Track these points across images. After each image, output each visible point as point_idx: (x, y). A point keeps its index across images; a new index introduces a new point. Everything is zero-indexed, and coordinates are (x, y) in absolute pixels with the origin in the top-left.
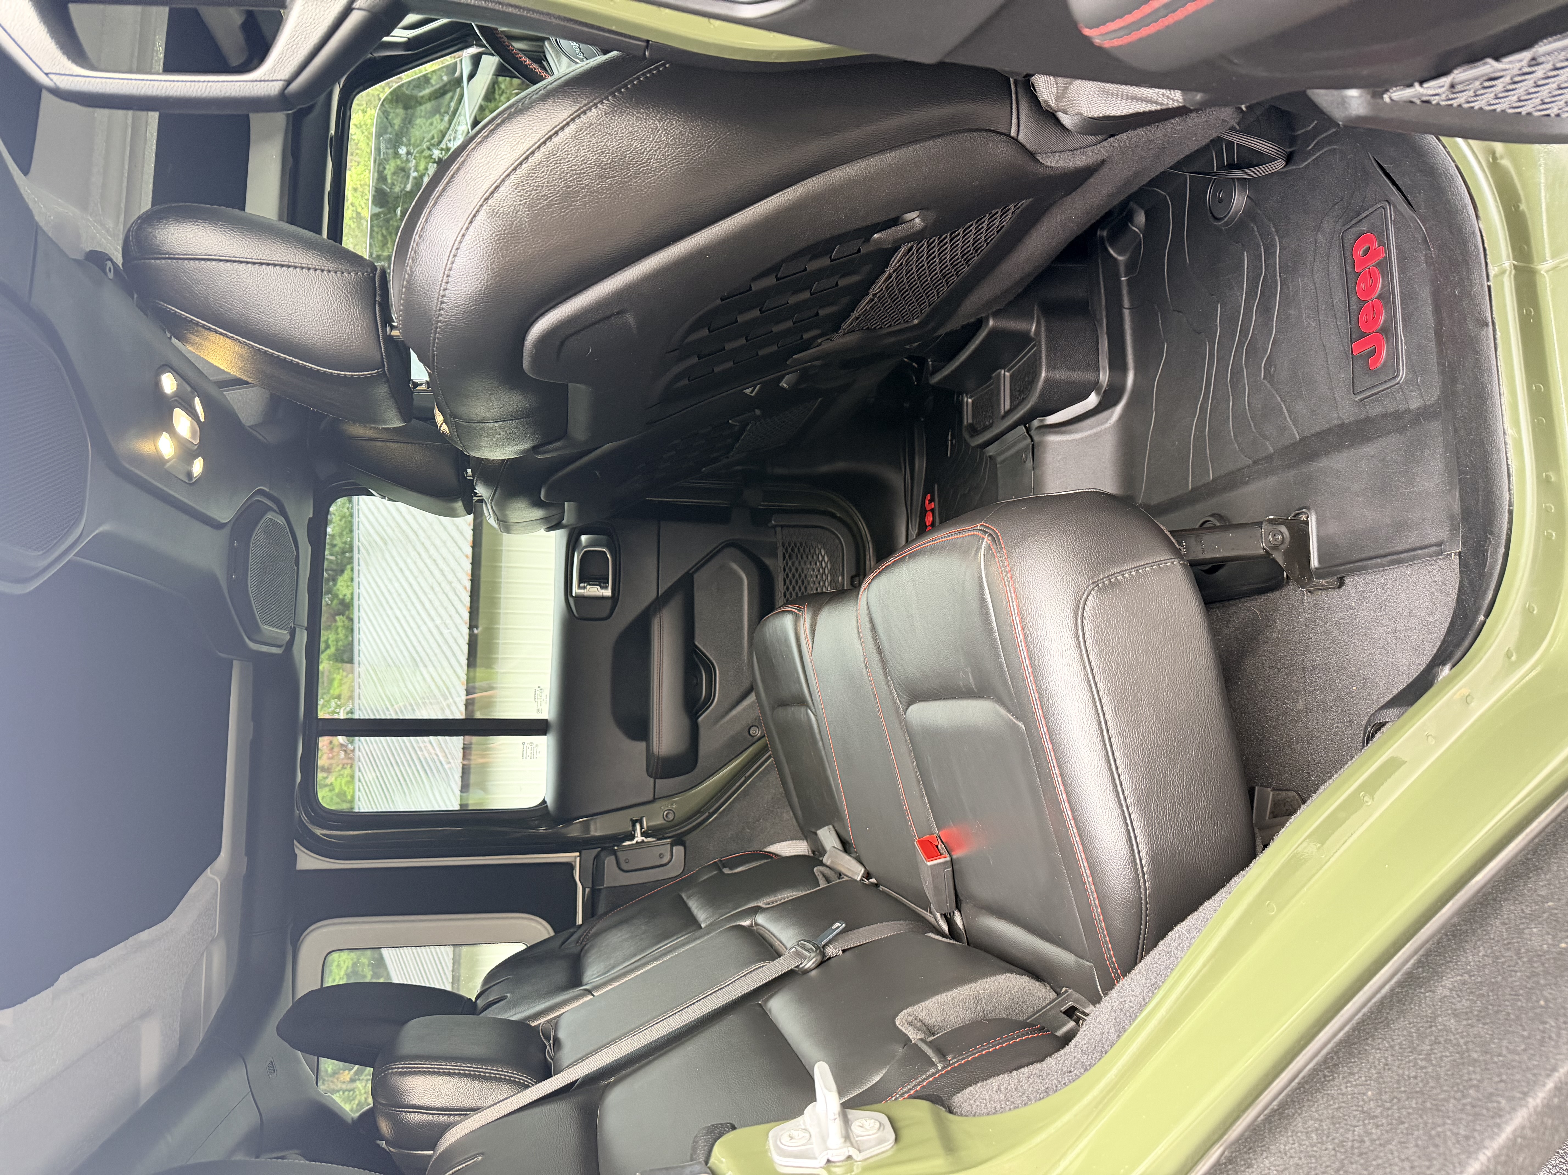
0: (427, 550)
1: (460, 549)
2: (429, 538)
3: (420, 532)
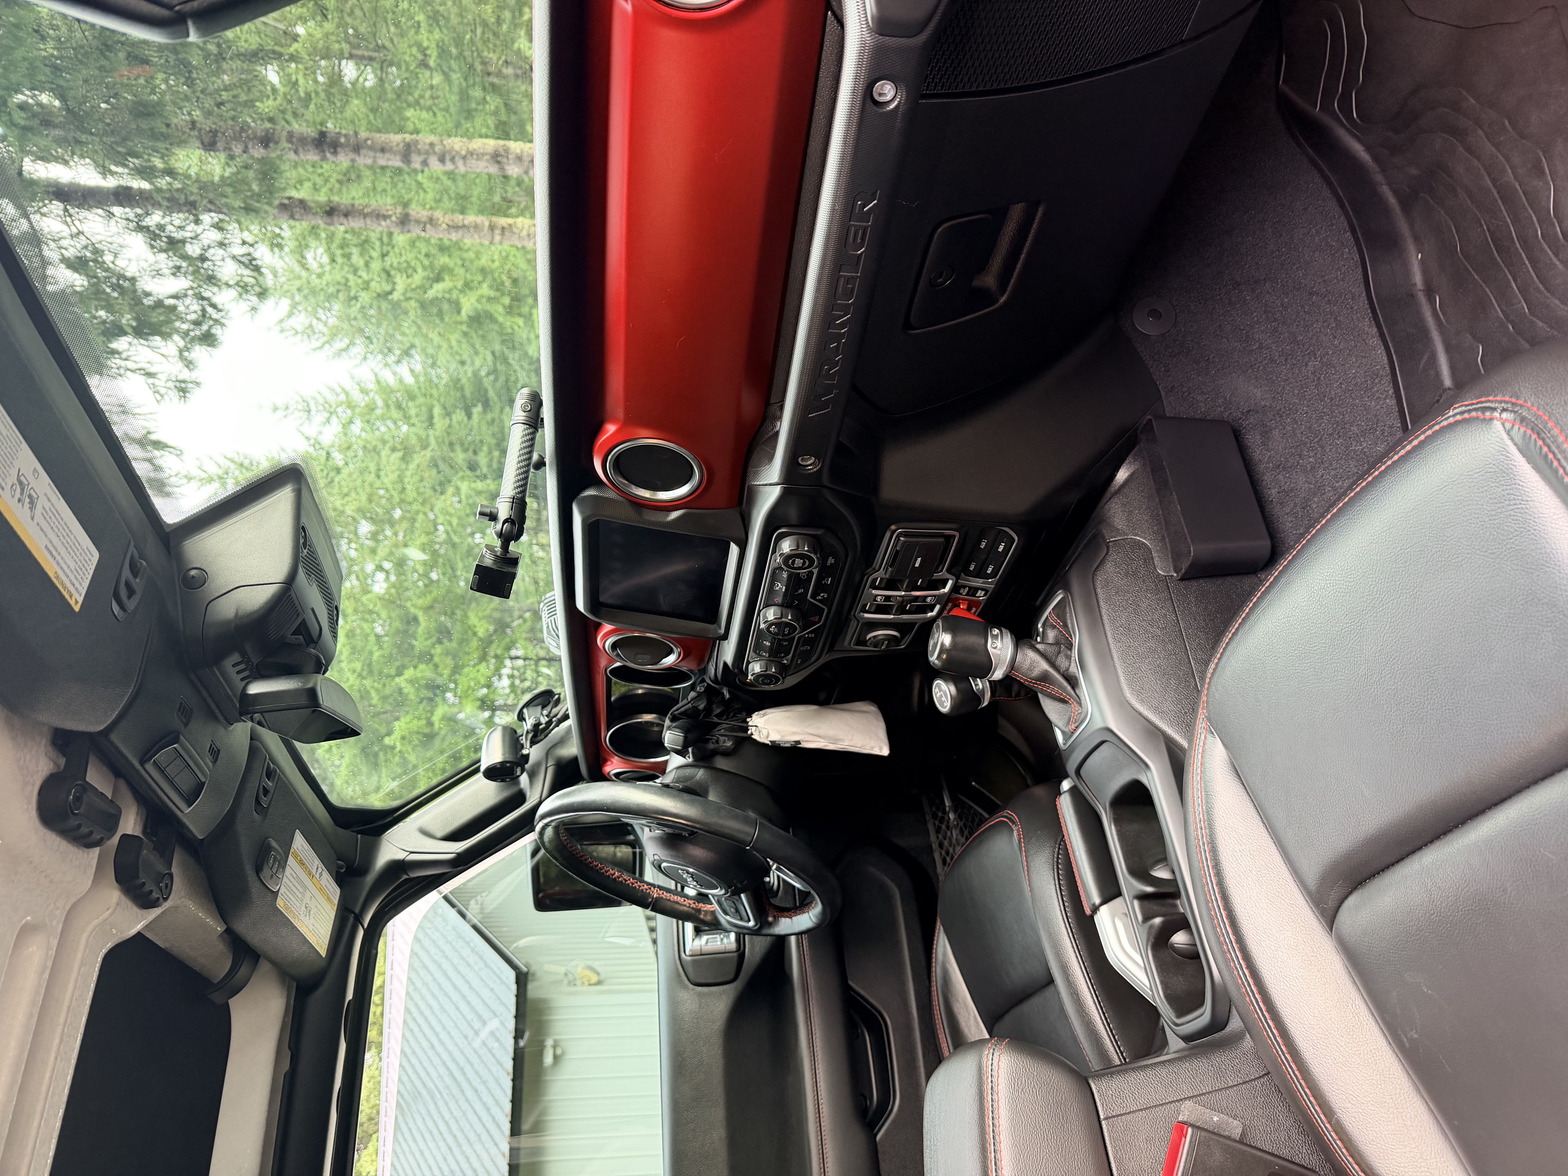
0: (459, 1145)
1: (496, 1145)
2: (462, 1131)
3: (452, 1123)
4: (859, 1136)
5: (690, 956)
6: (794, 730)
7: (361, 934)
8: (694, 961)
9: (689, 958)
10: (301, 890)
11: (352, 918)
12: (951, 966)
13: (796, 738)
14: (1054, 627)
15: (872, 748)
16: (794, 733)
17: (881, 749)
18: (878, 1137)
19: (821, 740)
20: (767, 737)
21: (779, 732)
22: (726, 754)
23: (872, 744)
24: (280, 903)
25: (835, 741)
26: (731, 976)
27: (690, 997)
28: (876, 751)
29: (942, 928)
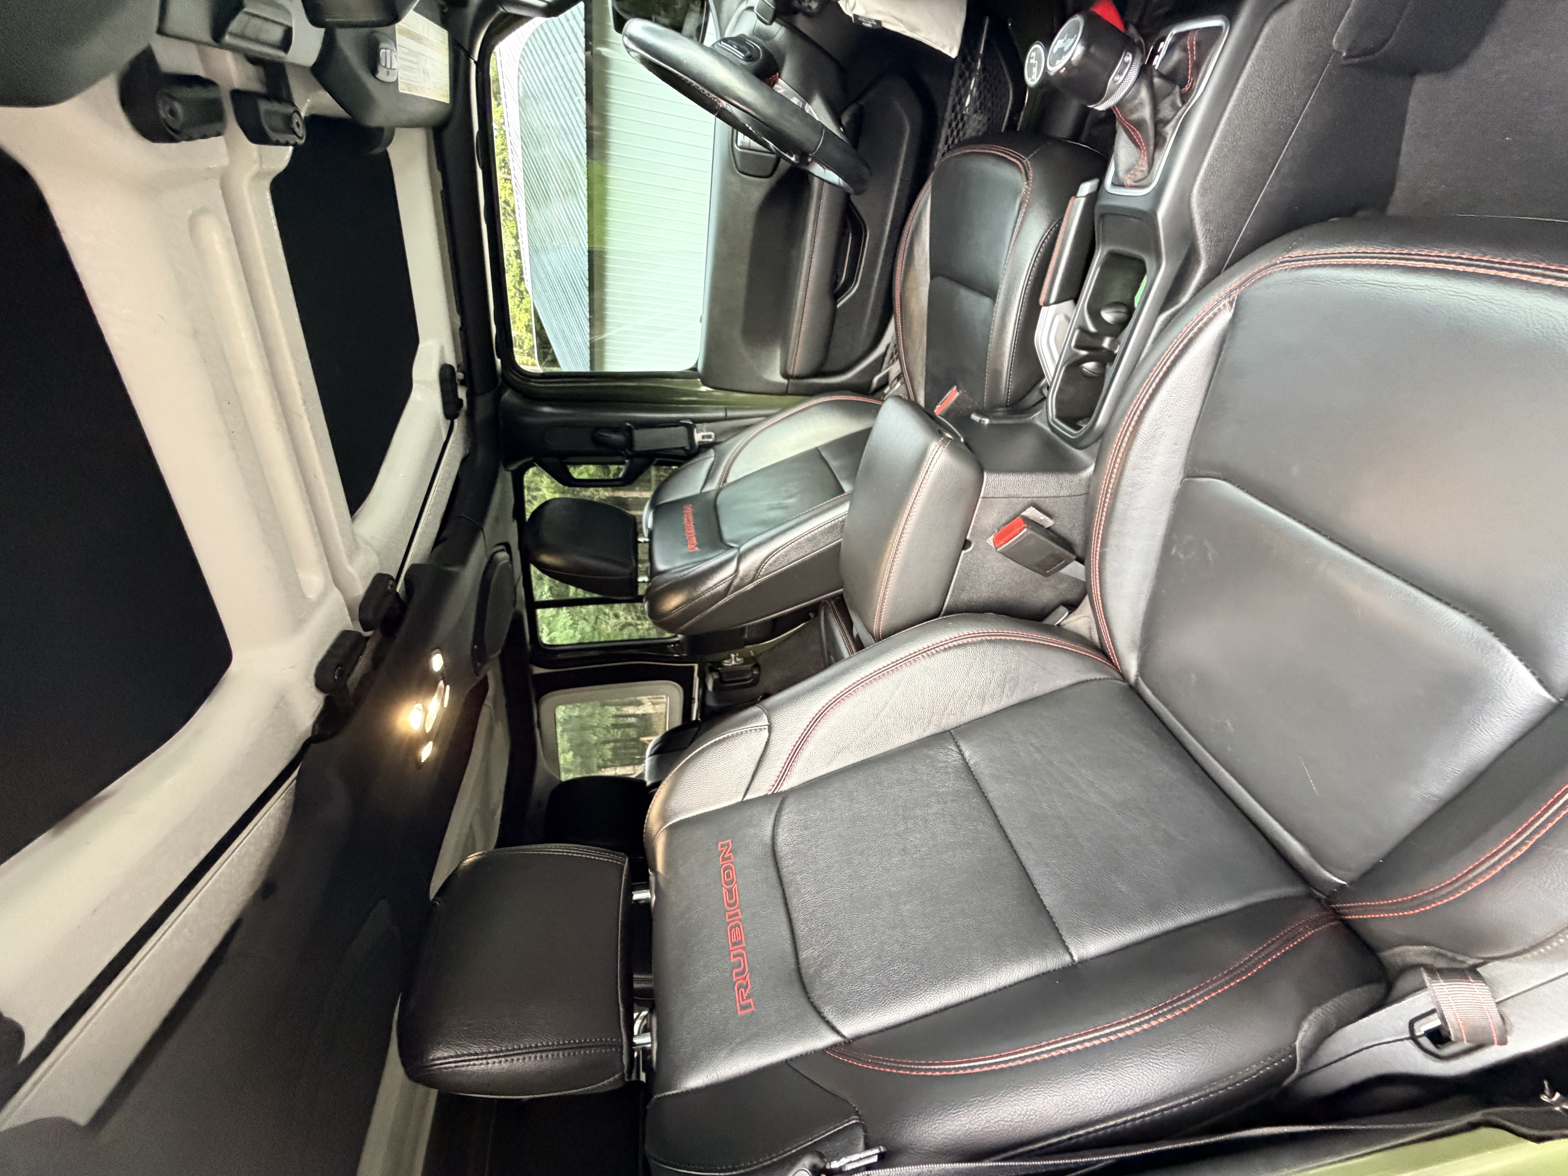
4: (828, 303)
5: (741, 148)
6: (881, 8)
7: (473, 68)
8: (743, 154)
9: (739, 150)
10: (415, 60)
11: (462, 54)
12: (925, 217)
13: (879, 18)
14: (1185, 50)
15: (944, 47)
16: (879, 12)
17: (951, 50)
18: (838, 306)
19: (901, 25)
20: (853, 8)
21: (864, 7)
22: (809, 15)
23: (946, 42)
24: (402, 89)
25: (913, 29)
26: (769, 172)
27: (736, 179)
28: (946, 51)
29: (930, 187)
